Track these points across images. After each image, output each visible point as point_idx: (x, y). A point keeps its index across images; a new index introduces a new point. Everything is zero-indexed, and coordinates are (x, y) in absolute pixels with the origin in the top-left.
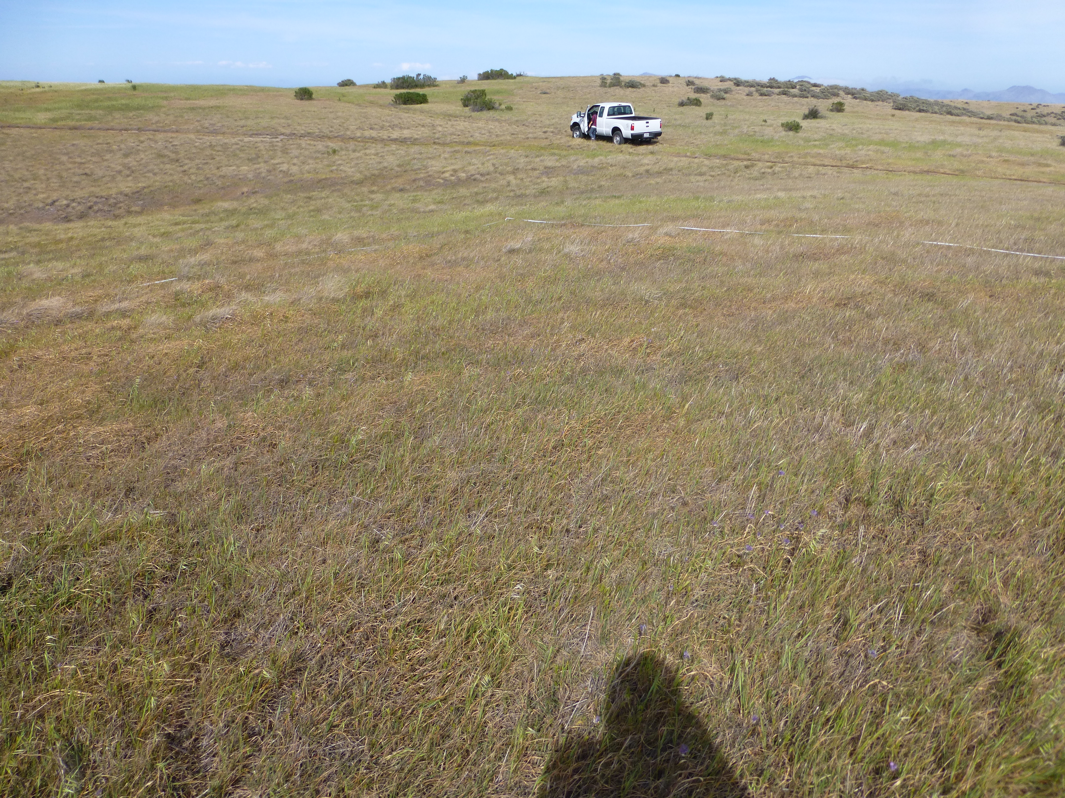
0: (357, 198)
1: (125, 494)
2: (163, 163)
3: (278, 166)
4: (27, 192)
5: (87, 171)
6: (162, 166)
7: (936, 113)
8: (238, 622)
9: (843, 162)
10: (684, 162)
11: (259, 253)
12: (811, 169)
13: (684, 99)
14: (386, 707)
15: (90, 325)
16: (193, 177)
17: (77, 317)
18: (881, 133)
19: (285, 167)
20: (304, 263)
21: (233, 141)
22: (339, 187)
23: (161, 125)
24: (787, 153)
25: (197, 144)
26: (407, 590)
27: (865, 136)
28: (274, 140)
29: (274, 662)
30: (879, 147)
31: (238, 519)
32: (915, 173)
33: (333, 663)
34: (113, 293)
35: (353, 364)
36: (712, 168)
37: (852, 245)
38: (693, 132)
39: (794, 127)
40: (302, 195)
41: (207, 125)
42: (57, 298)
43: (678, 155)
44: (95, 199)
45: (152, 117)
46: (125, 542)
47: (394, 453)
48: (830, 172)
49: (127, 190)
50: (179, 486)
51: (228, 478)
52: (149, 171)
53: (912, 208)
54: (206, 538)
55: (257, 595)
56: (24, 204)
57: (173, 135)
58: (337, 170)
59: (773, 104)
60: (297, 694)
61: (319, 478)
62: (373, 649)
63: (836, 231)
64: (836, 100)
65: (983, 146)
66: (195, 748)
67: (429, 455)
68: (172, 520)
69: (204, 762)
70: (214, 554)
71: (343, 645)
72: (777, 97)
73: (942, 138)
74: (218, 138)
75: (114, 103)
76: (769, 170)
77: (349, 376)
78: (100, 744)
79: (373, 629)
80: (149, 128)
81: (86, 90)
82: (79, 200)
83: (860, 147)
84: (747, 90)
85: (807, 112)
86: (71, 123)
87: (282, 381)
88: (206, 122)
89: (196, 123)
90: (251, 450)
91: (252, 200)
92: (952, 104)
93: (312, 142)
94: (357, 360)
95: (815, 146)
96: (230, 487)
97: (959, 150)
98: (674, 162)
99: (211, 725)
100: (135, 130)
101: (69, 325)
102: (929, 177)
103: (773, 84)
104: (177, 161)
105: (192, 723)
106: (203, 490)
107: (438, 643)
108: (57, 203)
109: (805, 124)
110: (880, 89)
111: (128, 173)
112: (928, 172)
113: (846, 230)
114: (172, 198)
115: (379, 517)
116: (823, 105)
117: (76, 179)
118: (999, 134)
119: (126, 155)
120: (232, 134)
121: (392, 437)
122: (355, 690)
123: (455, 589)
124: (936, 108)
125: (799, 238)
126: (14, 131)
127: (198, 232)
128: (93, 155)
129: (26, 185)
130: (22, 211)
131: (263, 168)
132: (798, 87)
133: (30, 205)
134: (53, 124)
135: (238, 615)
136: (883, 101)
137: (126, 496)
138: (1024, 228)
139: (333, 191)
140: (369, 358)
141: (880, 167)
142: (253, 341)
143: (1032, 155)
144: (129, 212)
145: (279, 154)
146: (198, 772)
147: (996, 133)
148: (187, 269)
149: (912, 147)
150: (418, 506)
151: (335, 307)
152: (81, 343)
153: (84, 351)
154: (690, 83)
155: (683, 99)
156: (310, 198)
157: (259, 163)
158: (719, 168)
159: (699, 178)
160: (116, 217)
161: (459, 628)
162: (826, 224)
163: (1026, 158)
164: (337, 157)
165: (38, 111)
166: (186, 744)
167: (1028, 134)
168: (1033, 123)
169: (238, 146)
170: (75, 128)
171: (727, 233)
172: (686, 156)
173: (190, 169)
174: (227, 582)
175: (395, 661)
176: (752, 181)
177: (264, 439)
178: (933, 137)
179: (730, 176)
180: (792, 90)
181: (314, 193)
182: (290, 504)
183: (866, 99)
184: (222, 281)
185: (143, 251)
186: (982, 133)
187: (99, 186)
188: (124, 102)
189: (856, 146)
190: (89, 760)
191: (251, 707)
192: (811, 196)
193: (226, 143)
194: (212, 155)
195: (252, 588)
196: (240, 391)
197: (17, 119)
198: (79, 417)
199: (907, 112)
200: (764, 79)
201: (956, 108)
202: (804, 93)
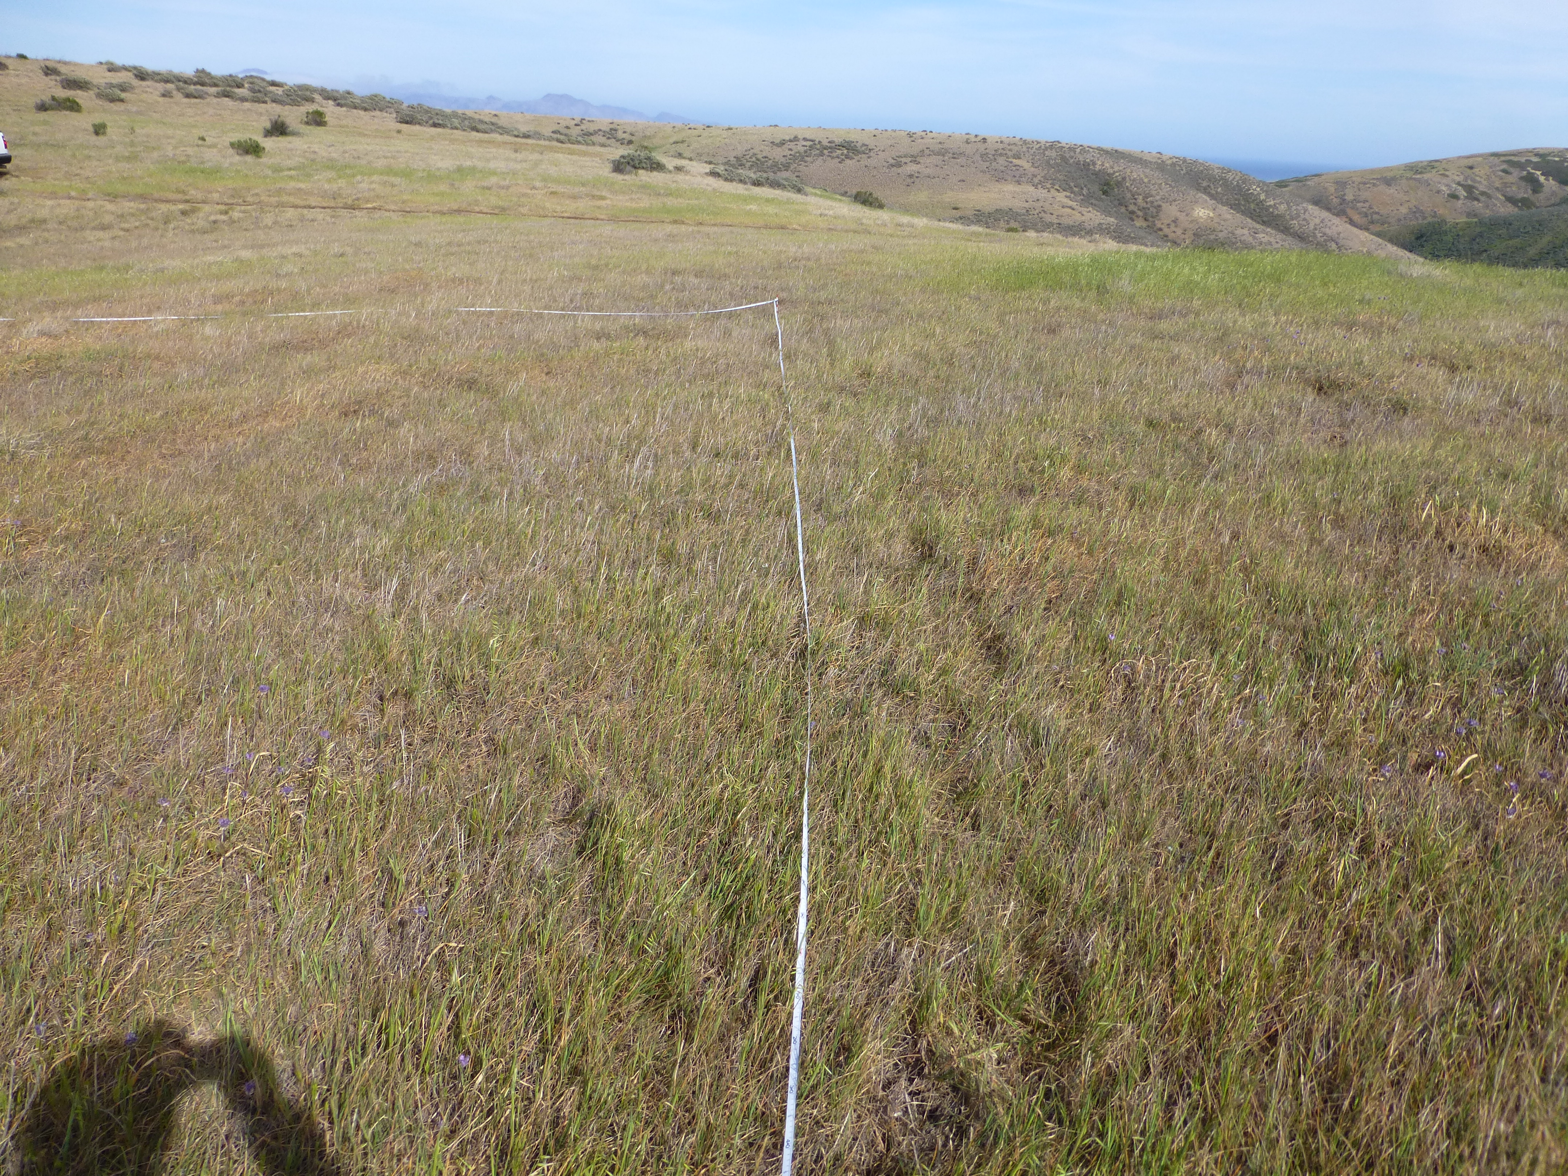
7: (456, 128)
9: (339, 200)
10: (67, 207)
12: (290, 213)
13: (46, 98)
18: (386, 157)
24: (249, 189)
27: (363, 162)
30: (385, 178)
32: (443, 213)
36: (122, 216)
37: (358, 323)
38: (74, 156)
39: (252, 149)
43: (53, 195)
48: (321, 217)
53: (440, 264)
59: (211, 111)
63: (334, 304)
64: (311, 108)
65: (523, 174)
72: (215, 100)
73: (468, 163)
76: (223, 217)
83: (359, 178)
84: (161, 87)
85: (268, 125)
92: (477, 117)
95: (291, 177)
97: (494, 180)
98: (46, 208)
102: (461, 219)
103: (203, 79)
109: (268, 144)
110: (374, 92)
112: (459, 211)
113: (349, 301)
116: (292, 115)
118: (540, 157)
124: (456, 122)
125: (276, 320)
132: (246, 85)
136: (381, 110)
138: (580, 279)
141: (393, 207)
143: (583, 185)
147: (536, 156)
149: (431, 177)
154: (49, 71)
155: (44, 98)
158: (133, 215)
159: (101, 234)
162: (318, 294)
163: (577, 190)
167: (575, 157)
168: (579, 143)
171: (157, 323)
172: (69, 198)
176: (198, 237)
178: (458, 163)
179: (157, 229)
180: (237, 90)
183: (355, 108)
186: (519, 156)
189: (354, 176)
192: (295, 254)
199: (417, 127)
200: (188, 70)
201: (481, 122)
202: (259, 95)
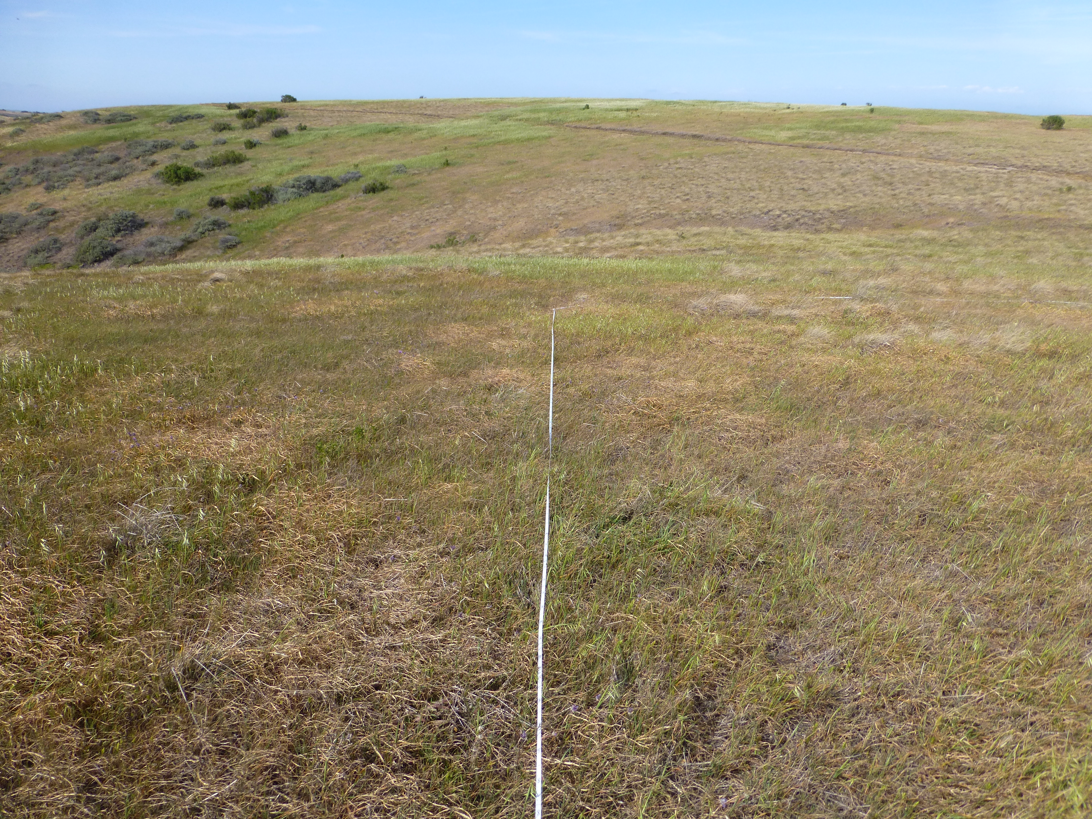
0: (1081, 245)
1: (738, 479)
2: (876, 185)
3: (996, 199)
4: (750, 201)
5: (805, 187)
6: (874, 188)
8: (791, 633)
11: (941, 287)
14: (904, 791)
15: (760, 324)
16: (901, 202)
17: (754, 315)
19: (1003, 201)
20: (988, 306)
21: (955, 168)
22: (1062, 230)
23: (886, 148)
25: (915, 169)
26: (977, 687)
28: (1001, 171)
29: (809, 687)
31: (826, 539)
33: (866, 718)
34: (789, 299)
35: (1007, 426)
40: (1014, 233)
41: (932, 151)
42: (743, 295)
44: (804, 213)
45: (880, 139)
46: (723, 519)
47: (1019, 536)
49: (835, 208)
50: (785, 489)
51: (831, 498)
52: (860, 192)
54: (791, 545)
55: (818, 617)
56: (745, 211)
57: (896, 158)
58: (1066, 210)
60: (821, 728)
61: (923, 532)
62: (913, 726)
66: (713, 722)
67: (1063, 554)
68: (768, 516)
69: (716, 738)
70: (792, 563)
71: (884, 707)
74: (940, 164)
75: (849, 124)
77: (997, 437)
78: (645, 675)
79: (922, 707)
80: (874, 150)
81: (827, 112)
82: (790, 212)
86: (805, 142)
87: (920, 422)
88: (932, 147)
89: (922, 149)
90: (862, 479)
91: (955, 232)
93: (1045, 177)
94: (1013, 422)
96: (830, 506)
99: (734, 710)
100: (860, 151)
101: (744, 321)
104: (891, 184)
105: (719, 700)
106: (804, 501)
107: (989, 760)
108: (771, 213)
111: (840, 191)
114: (874, 220)
115: (974, 597)
117: (793, 192)
119: (844, 175)
120: (956, 161)
121: (1024, 518)
122: (877, 756)
123: (1035, 713)
126: (757, 147)
127: (888, 256)
128: (815, 172)
129: (752, 194)
130: (742, 217)
131: (979, 199)
133: (749, 212)
134: (790, 143)
135: (793, 626)
137: (738, 481)
139: (1054, 233)
140: (1028, 424)
142: (904, 374)
144: (830, 229)
145: (1002, 185)
146: (709, 743)
148: (864, 290)
150: (1026, 605)
151: (1008, 360)
152: (748, 338)
153: (748, 346)
156: (1022, 238)
157: (975, 194)
160: (817, 231)
161: (1023, 758)
164: (1071, 196)
165: (781, 130)
166: (708, 714)
169: (958, 175)
170: (807, 147)
173: (900, 193)
174: (794, 593)
175: (933, 752)
177: (880, 473)
181: (1028, 233)
182: (882, 545)
184: (894, 308)
185: (829, 266)
187: (811, 201)
188: (857, 124)
190: (634, 683)
191: (773, 714)
193: (946, 171)
194: (928, 181)
195: (816, 608)
196: (873, 418)
197: (763, 136)
198: (725, 401)
